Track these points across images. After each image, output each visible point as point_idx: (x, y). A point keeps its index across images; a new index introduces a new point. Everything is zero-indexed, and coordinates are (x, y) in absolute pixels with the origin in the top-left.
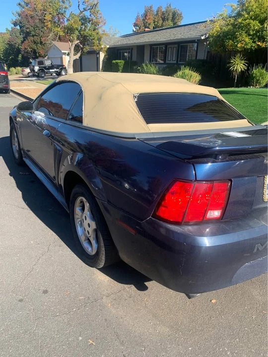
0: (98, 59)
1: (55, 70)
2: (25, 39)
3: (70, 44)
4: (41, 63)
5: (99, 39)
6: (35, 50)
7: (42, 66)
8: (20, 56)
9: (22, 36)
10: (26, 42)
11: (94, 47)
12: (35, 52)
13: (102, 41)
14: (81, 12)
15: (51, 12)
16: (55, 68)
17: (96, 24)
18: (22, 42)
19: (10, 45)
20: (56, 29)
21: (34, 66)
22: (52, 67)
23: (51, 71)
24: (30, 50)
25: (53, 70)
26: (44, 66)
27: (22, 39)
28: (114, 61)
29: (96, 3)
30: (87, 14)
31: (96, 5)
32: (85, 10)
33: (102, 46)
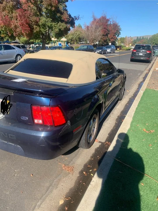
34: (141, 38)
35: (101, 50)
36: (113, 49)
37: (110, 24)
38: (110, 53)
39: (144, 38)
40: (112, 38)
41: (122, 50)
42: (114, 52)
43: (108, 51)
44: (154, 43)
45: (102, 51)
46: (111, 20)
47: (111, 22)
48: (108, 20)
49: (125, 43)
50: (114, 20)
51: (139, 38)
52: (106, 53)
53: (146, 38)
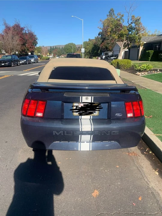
0: (139, 50)
1: (114, 57)
2: (103, 41)
3: (122, 43)
4: (106, 54)
5: (140, 39)
6: (107, 47)
7: (107, 55)
8: (99, 51)
9: (101, 40)
10: (103, 43)
11: (136, 44)
12: (107, 48)
13: (141, 40)
14: (129, 25)
15: (112, 27)
16: (114, 56)
17: (138, 30)
18: (101, 43)
19: (95, 45)
20: (114, 35)
21: (102, 56)
22: (112, 56)
23: (111, 58)
24: (104, 47)
25: (113, 58)
26: (108, 55)
27: (101, 42)
28: (147, 51)
29: (138, 18)
30: (133, 25)
31: (138, 20)
32: (132, 23)
33: (141, 43)
34: (54, 48)
35: (25, 60)
36: (36, 59)
37: (26, 33)
38: (34, 63)
39: (57, 47)
40: (31, 47)
41: (43, 60)
42: (38, 62)
43: (32, 61)
44: (67, 52)
45: (27, 61)
46: (26, 29)
47: (26, 31)
48: (22, 29)
49: (42, 52)
50: (29, 29)
51: (52, 47)
52: (30, 63)
53: (59, 48)
